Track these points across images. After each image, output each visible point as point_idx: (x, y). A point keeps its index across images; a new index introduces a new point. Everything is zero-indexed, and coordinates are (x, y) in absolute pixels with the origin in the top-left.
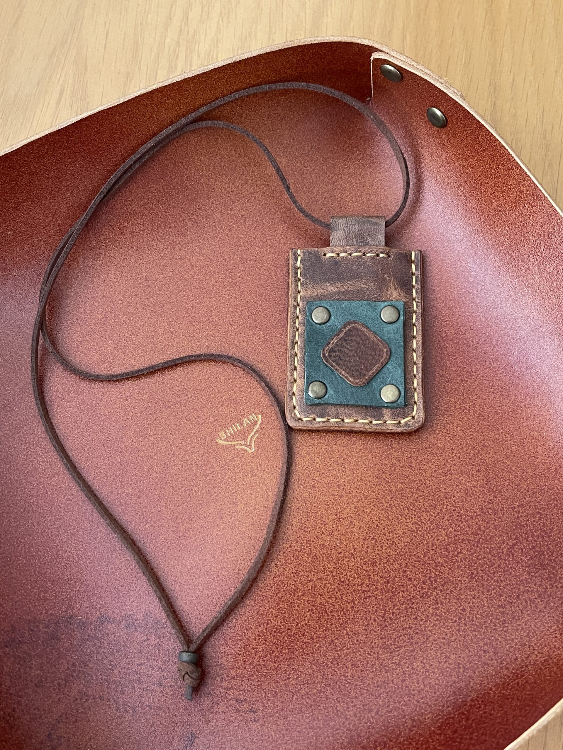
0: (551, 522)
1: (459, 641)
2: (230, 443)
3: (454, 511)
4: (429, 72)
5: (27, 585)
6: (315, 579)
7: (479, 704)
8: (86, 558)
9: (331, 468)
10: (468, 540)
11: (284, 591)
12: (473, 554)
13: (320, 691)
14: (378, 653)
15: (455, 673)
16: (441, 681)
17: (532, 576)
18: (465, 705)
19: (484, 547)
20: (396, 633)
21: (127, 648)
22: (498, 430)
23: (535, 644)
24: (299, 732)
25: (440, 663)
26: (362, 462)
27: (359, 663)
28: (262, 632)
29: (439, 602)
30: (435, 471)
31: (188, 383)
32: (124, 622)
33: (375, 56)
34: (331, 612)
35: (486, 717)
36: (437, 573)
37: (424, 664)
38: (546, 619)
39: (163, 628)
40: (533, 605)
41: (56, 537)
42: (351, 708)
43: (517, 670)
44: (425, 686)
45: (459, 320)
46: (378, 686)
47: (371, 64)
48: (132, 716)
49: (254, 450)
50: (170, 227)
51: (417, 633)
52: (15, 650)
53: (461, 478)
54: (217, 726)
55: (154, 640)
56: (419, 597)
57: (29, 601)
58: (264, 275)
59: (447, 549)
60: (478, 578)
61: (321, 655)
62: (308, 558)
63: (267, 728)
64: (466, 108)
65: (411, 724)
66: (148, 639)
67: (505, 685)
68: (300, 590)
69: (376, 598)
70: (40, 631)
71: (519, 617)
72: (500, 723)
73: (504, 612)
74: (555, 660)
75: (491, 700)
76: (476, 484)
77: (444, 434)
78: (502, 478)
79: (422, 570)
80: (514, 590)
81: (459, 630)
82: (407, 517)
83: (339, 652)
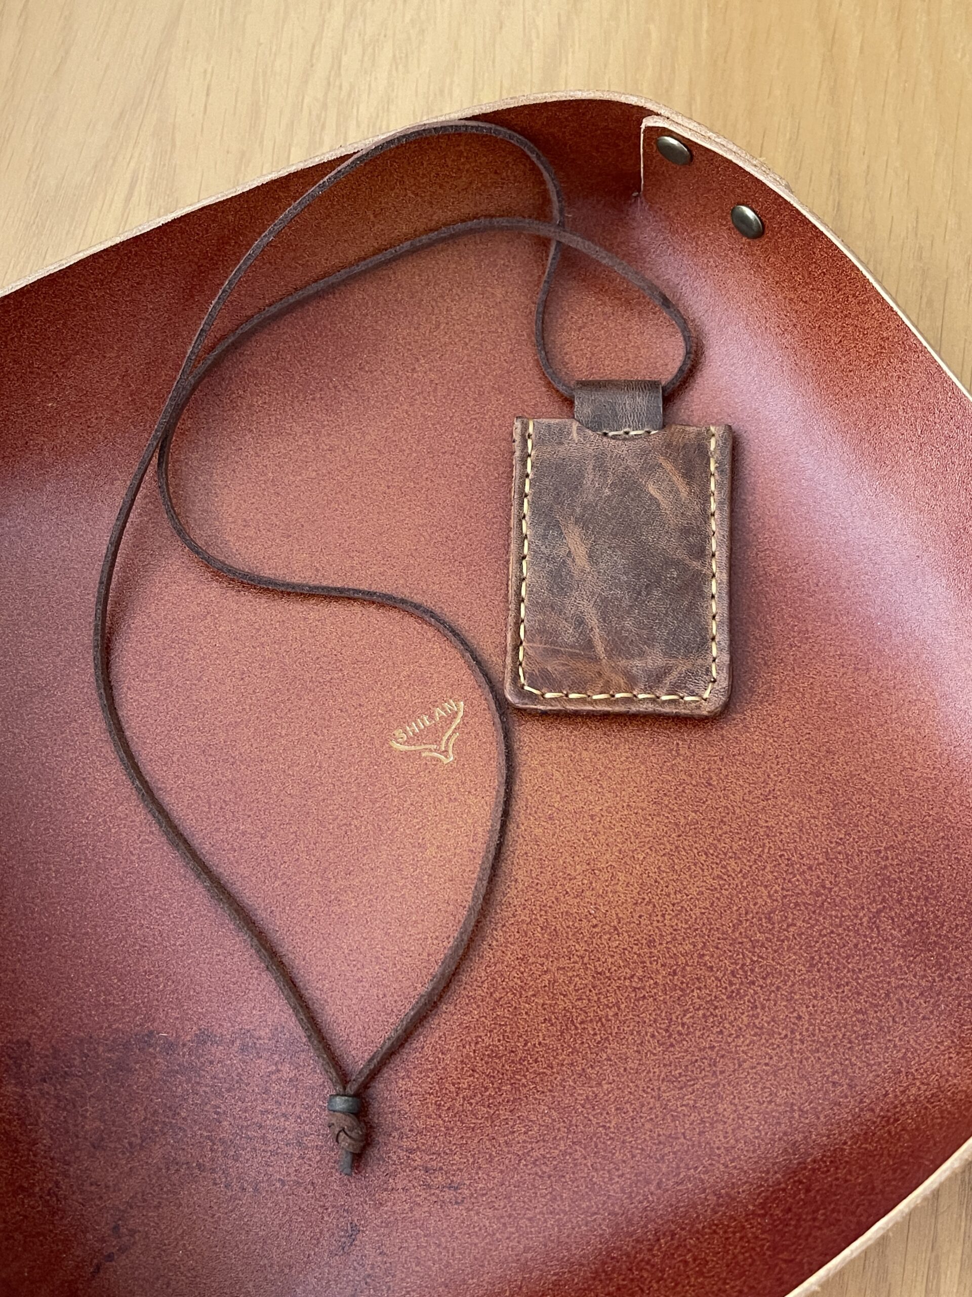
0: (939, 874)
1: (793, 1068)
2: (413, 748)
3: (780, 856)
4: (735, 149)
5: (77, 981)
6: (554, 969)
7: (826, 1166)
8: (174, 937)
9: (579, 788)
10: (804, 904)
11: (503, 989)
12: (813, 926)
13: (565, 1153)
14: (659, 1089)
15: (786, 1120)
16: (763, 1133)
17: (911, 962)
18: (805, 1168)
19: (831, 916)
20: (689, 1057)
21: (243, 1085)
22: (851, 726)
23: (917, 1070)
24: (530, 1219)
25: (761, 1104)
26: (629, 779)
27: (628, 1105)
28: (468, 1056)
29: (759, 1006)
30: (750, 792)
31: (343, 652)
32: (238, 1042)
33: (648, 122)
34: (581, 1023)
35: (836, 1185)
36: (755, 959)
37: (736, 1105)
38: (932, 1031)
39: (303, 1051)
40: (912, 1009)
41: (124, 903)
42: (617, 1179)
43: (888, 1111)
44: (737, 1141)
45: (786, 548)
46: (660, 1143)
47: (642, 135)
48: (252, 1197)
49: (452, 759)
50: (313, 399)
51: (723, 1056)
52: (59, 1087)
53: (792, 803)
54: (394, 1212)
55: (287, 1071)
56: (724, 997)
57: (81, 1007)
58: (467, 477)
59: (769, 919)
60: (822, 966)
61: (565, 1094)
62: (543, 934)
63: (478, 1213)
64: (795, 205)
65: (714, 1202)
66: (278, 1071)
67: (867, 1136)
68: (530, 987)
69: (655, 999)
70: (98, 1056)
71: (889, 1027)
72: (861, 1194)
73: (864, 1020)
74: (949, 1093)
75: (845, 1159)
76: (816, 813)
77: (764, 732)
78: (859, 803)
79: (730, 954)
80: (880, 985)
81: (791, 1051)
82: (705, 867)
83: (595, 1089)
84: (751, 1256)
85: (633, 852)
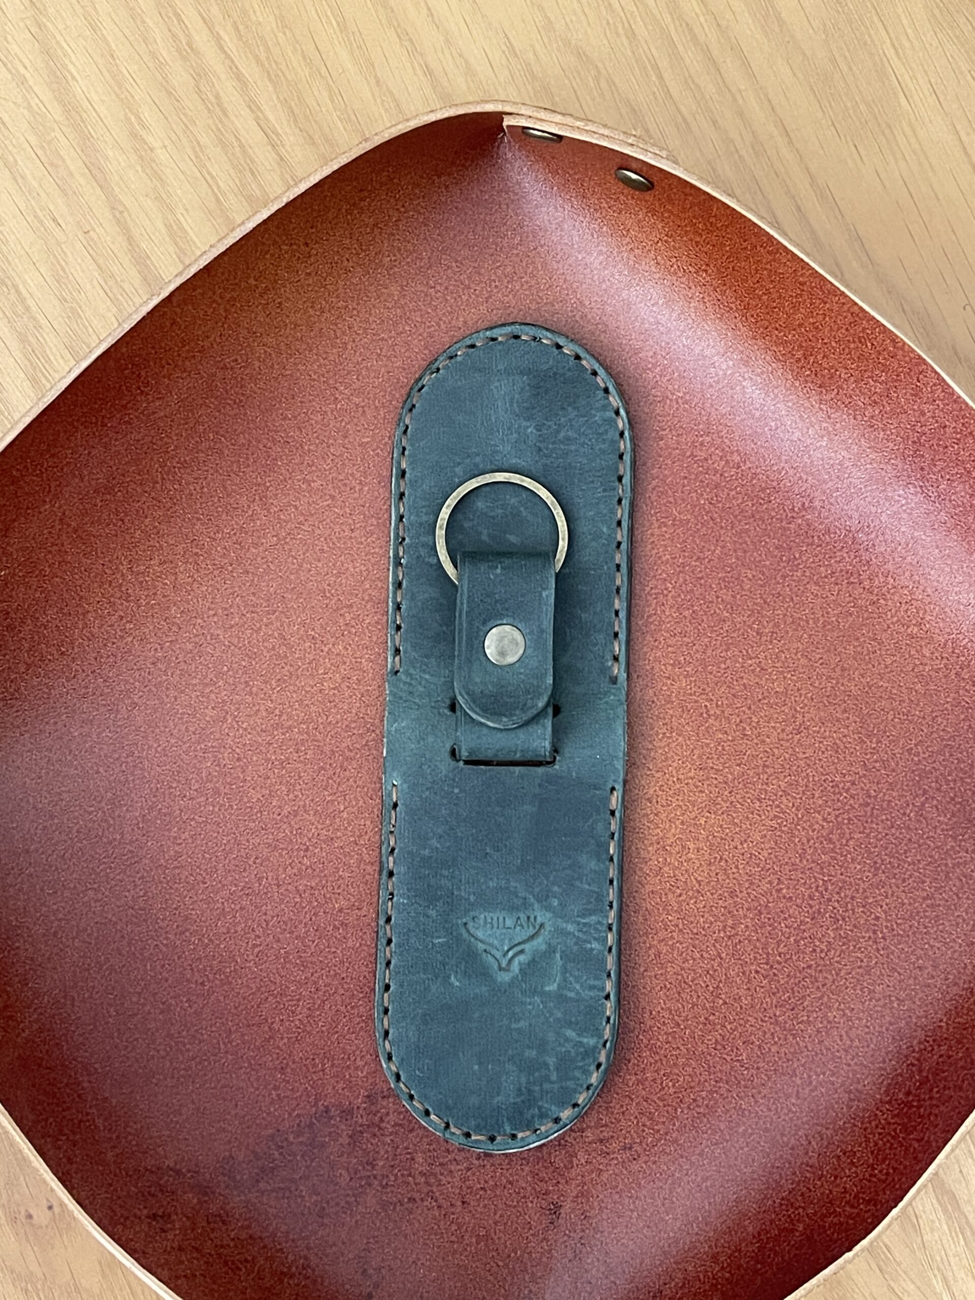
0: (967, 753)
1: (883, 964)
3: (825, 781)
4: (606, 132)
7: (931, 1046)
10: (856, 817)
12: (868, 835)
13: (711, 1092)
14: (775, 1015)
15: (888, 1011)
16: (872, 1028)
17: (960, 841)
18: (913, 1051)
19: (882, 821)
20: (792, 980)
22: (858, 639)
24: (700, 1155)
25: (863, 1003)
26: (672, 753)
27: (753, 1037)
29: (840, 918)
30: (783, 730)
33: (509, 122)
34: (692, 981)
35: (943, 1062)
36: (826, 879)
37: (843, 1010)
42: (761, 1101)
44: (851, 1040)
45: (754, 481)
46: (788, 1060)
47: (506, 130)
51: (821, 971)
52: (271, 1181)
53: (823, 729)
56: (807, 920)
59: (830, 841)
60: (886, 868)
61: (696, 1043)
63: (655, 1162)
65: (848, 1099)
67: (958, 1010)
69: (749, 941)
70: (292, 1144)
71: (955, 905)
72: (963, 1068)
73: (932, 904)
75: (945, 1035)
76: (846, 731)
79: (803, 881)
80: (939, 869)
81: (878, 950)
82: (761, 813)
83: (720, 1031)
84: (888, 1141)
85: (694, 819)
